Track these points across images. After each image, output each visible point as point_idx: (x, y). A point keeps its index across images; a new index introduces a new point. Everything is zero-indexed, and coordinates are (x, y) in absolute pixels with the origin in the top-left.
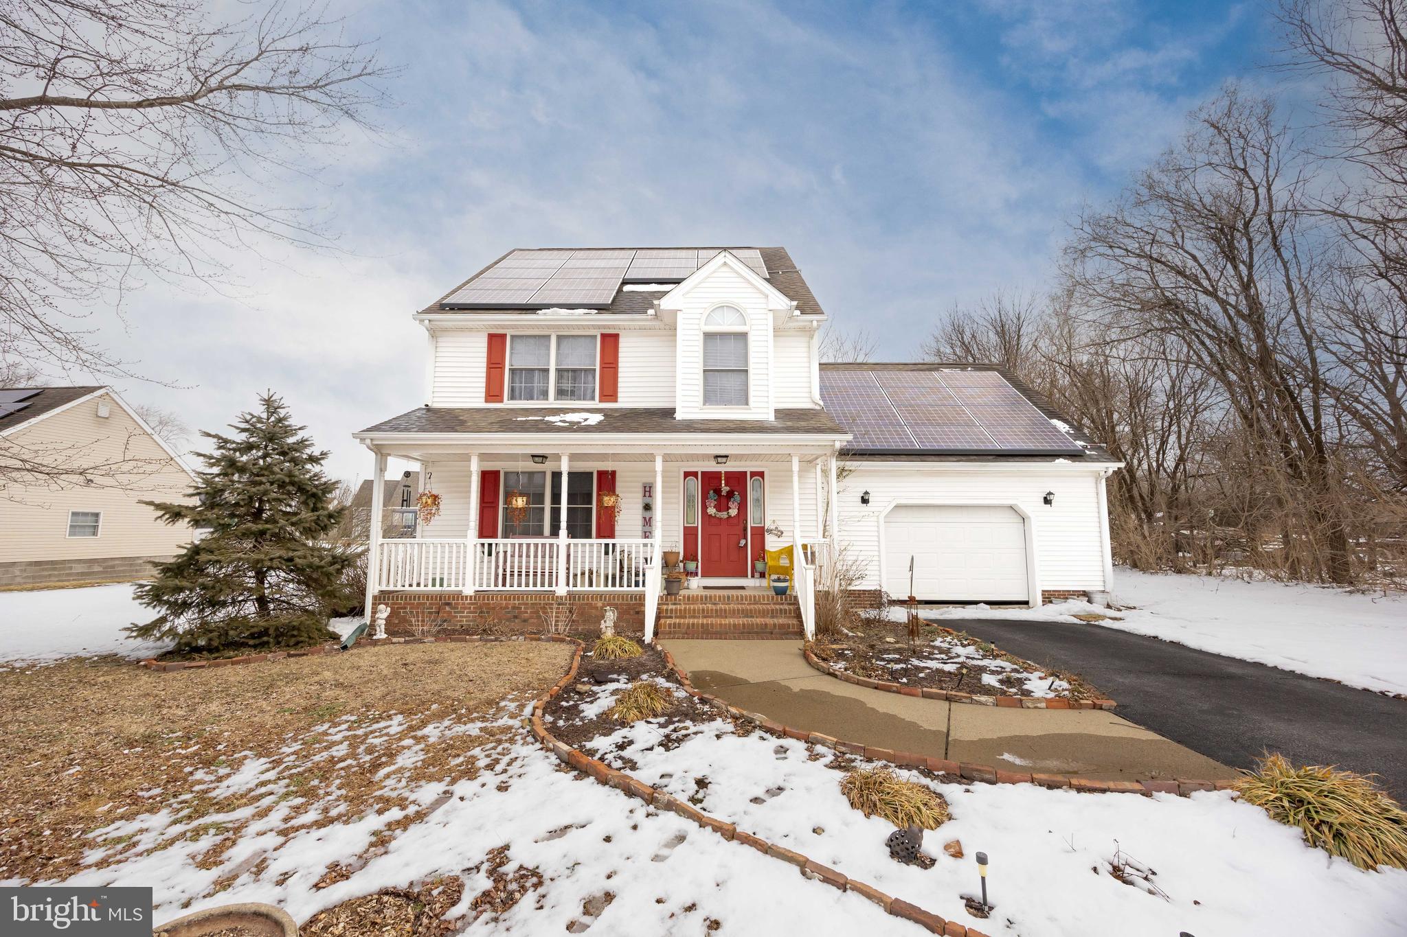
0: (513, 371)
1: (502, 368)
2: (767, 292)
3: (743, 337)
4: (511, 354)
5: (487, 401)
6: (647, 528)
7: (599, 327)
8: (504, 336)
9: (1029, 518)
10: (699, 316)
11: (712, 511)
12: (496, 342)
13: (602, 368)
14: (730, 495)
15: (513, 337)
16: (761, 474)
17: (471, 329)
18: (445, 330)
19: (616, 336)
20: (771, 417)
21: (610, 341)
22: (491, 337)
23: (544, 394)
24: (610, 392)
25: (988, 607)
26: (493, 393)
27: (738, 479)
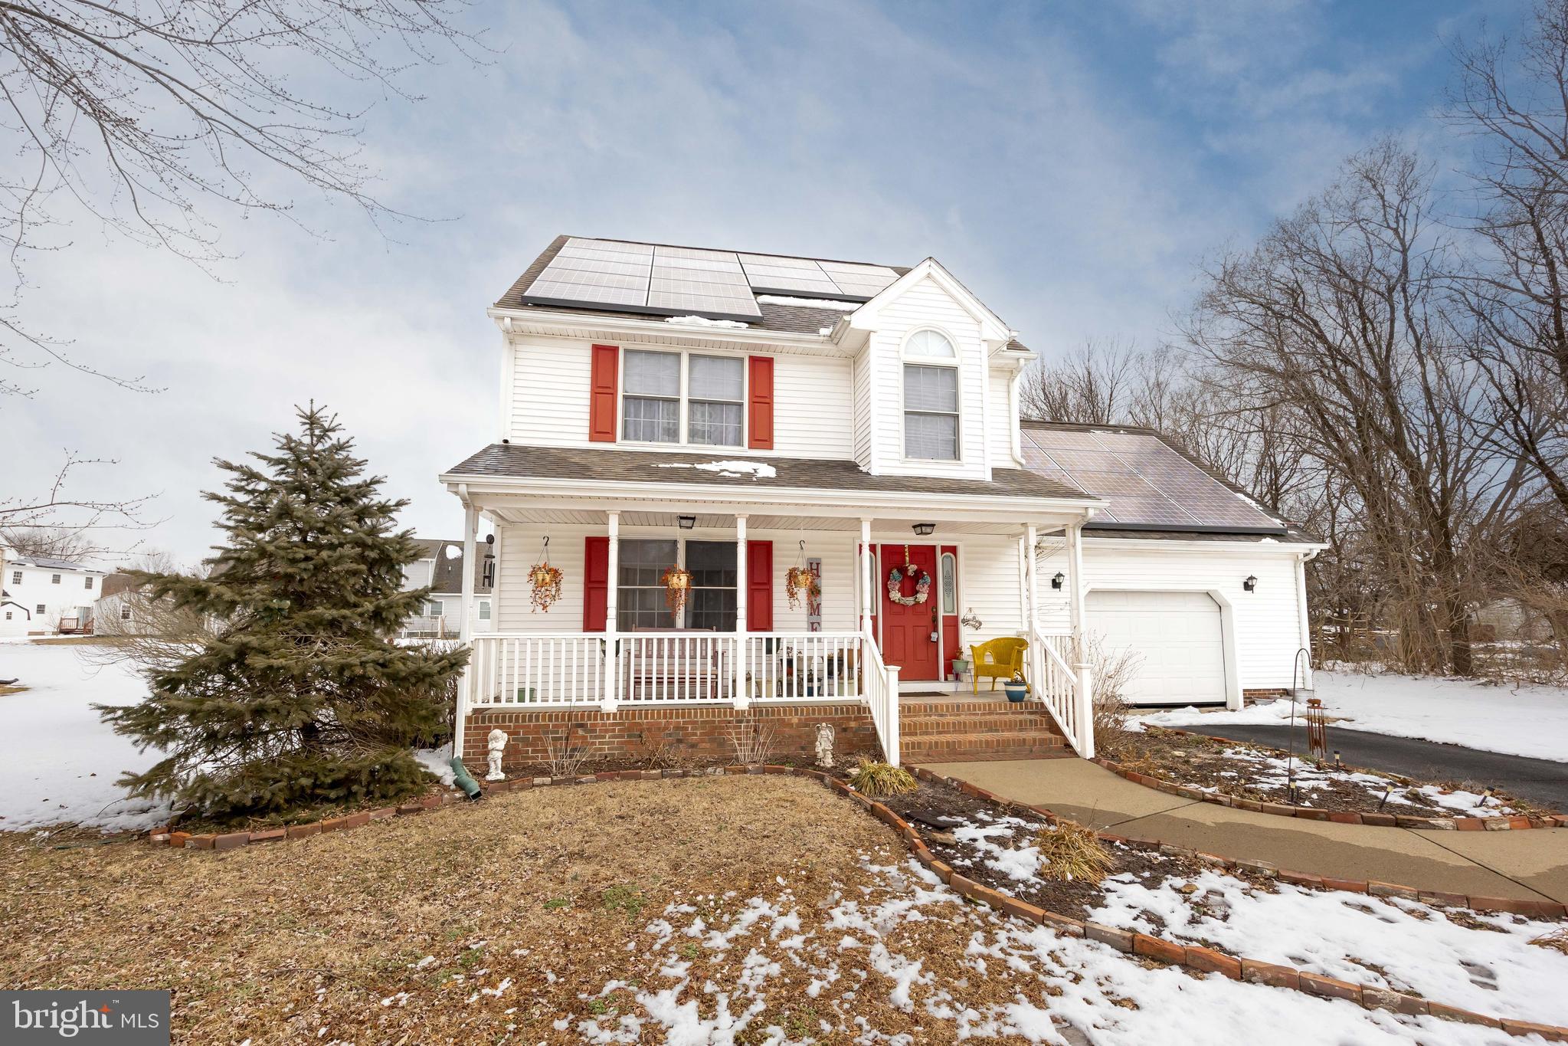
0: (626, 398)
1: (614, 395)
2: (981, 317)
3: (952, 371)
4: (625, 375)
5: (591, 440)
6: (814, 618)
7: (748, 346)
8: (614, 350)
9: (1229, 606)
10: (897, 341)
11: (895, 595)
12: (604, 357)
13: (752, 403)
14: (918, 575)
15: (626, 351)
16: (953, 550)
17: (565, 336)
18: (528, 335)
19: (769, 361)
20: (988, 477)
21: (762, 367)
22: (597, 349)
23: (672, 434)
24: (762, 436)
25: (1196, 710)
26: (601, 428)
27: (925, 556)
